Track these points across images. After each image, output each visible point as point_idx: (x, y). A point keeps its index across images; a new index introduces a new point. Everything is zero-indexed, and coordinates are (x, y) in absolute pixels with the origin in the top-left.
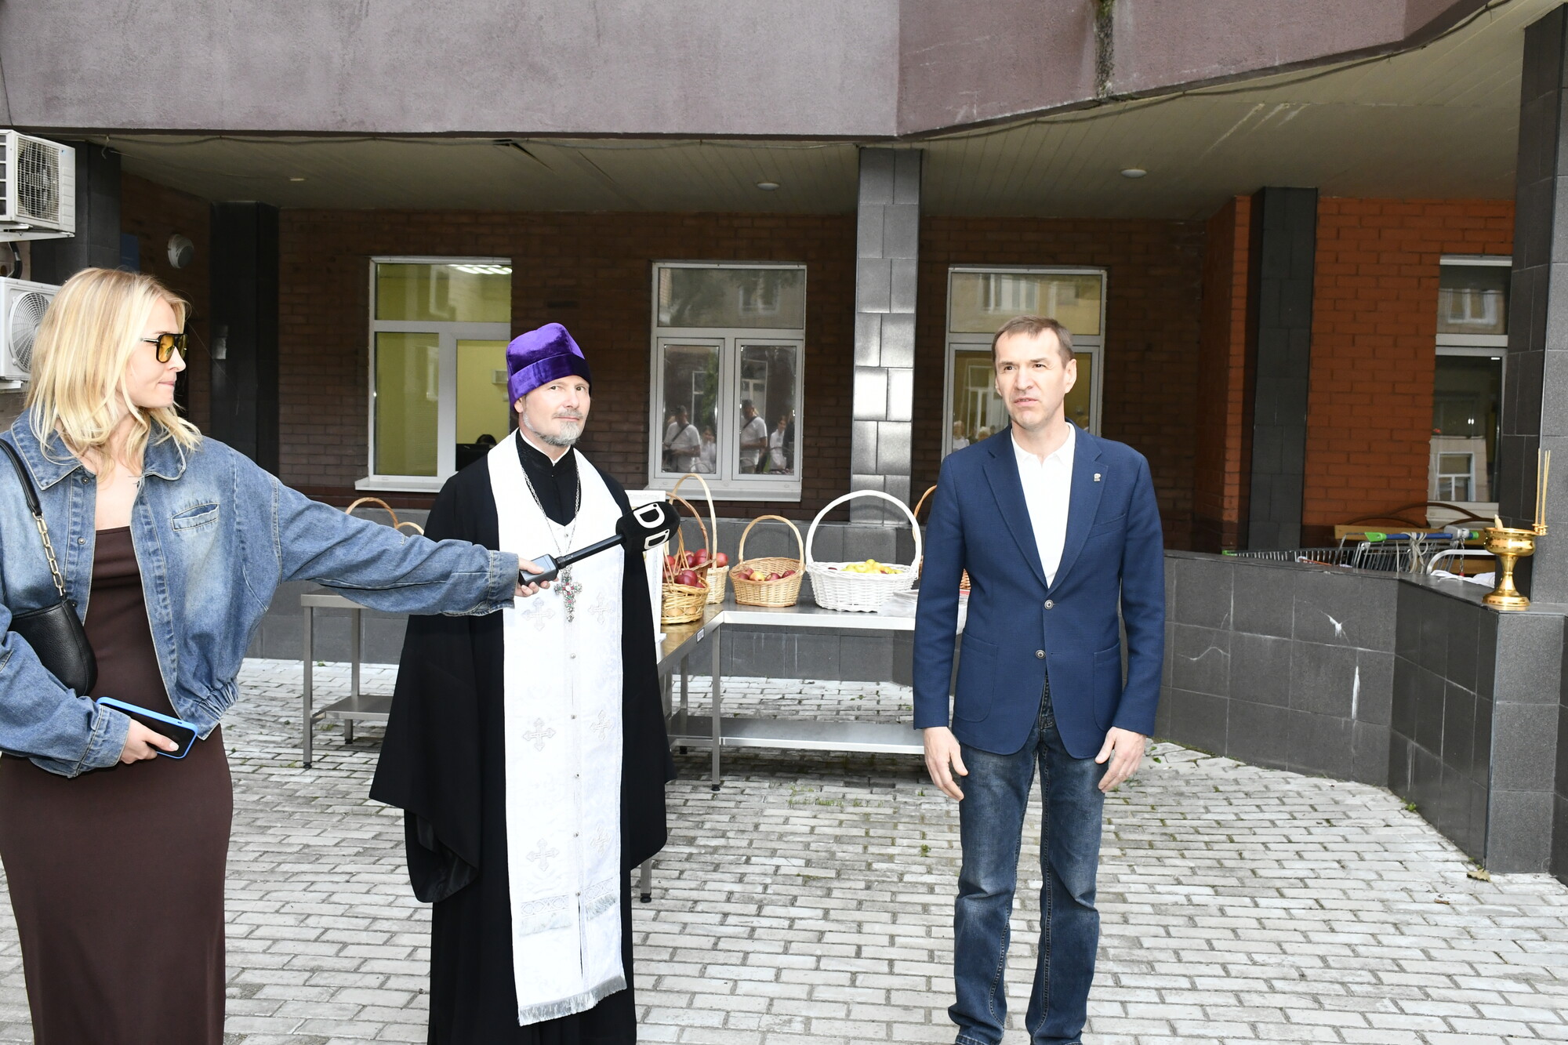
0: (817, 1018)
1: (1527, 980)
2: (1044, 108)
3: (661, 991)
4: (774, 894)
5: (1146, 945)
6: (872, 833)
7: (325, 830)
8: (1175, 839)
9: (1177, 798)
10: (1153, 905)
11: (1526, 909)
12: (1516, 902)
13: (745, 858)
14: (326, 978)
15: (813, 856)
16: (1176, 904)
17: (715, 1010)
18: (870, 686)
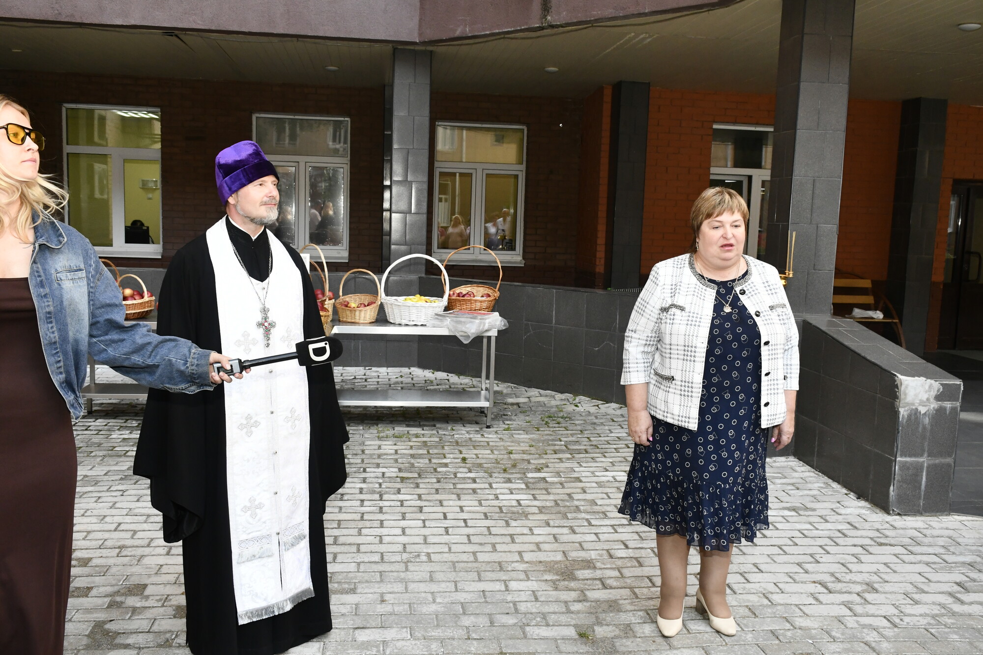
0: (433, 553)
1: (794, 509)
2: (510, 30)
3: (339, 544)
4: (386, 488)
5: (599, 504)
6: (431, 451)
7: (94, 467)
8: (598, 448)
9: (593, 426)
10: (596, 483)
11: (786, 474)
12: (779, 471)
13: (362, 469)
14: (131, 551)
15: (402, 466)
16: (608, 481)
17: (374, 552)
18: (405, 370)
